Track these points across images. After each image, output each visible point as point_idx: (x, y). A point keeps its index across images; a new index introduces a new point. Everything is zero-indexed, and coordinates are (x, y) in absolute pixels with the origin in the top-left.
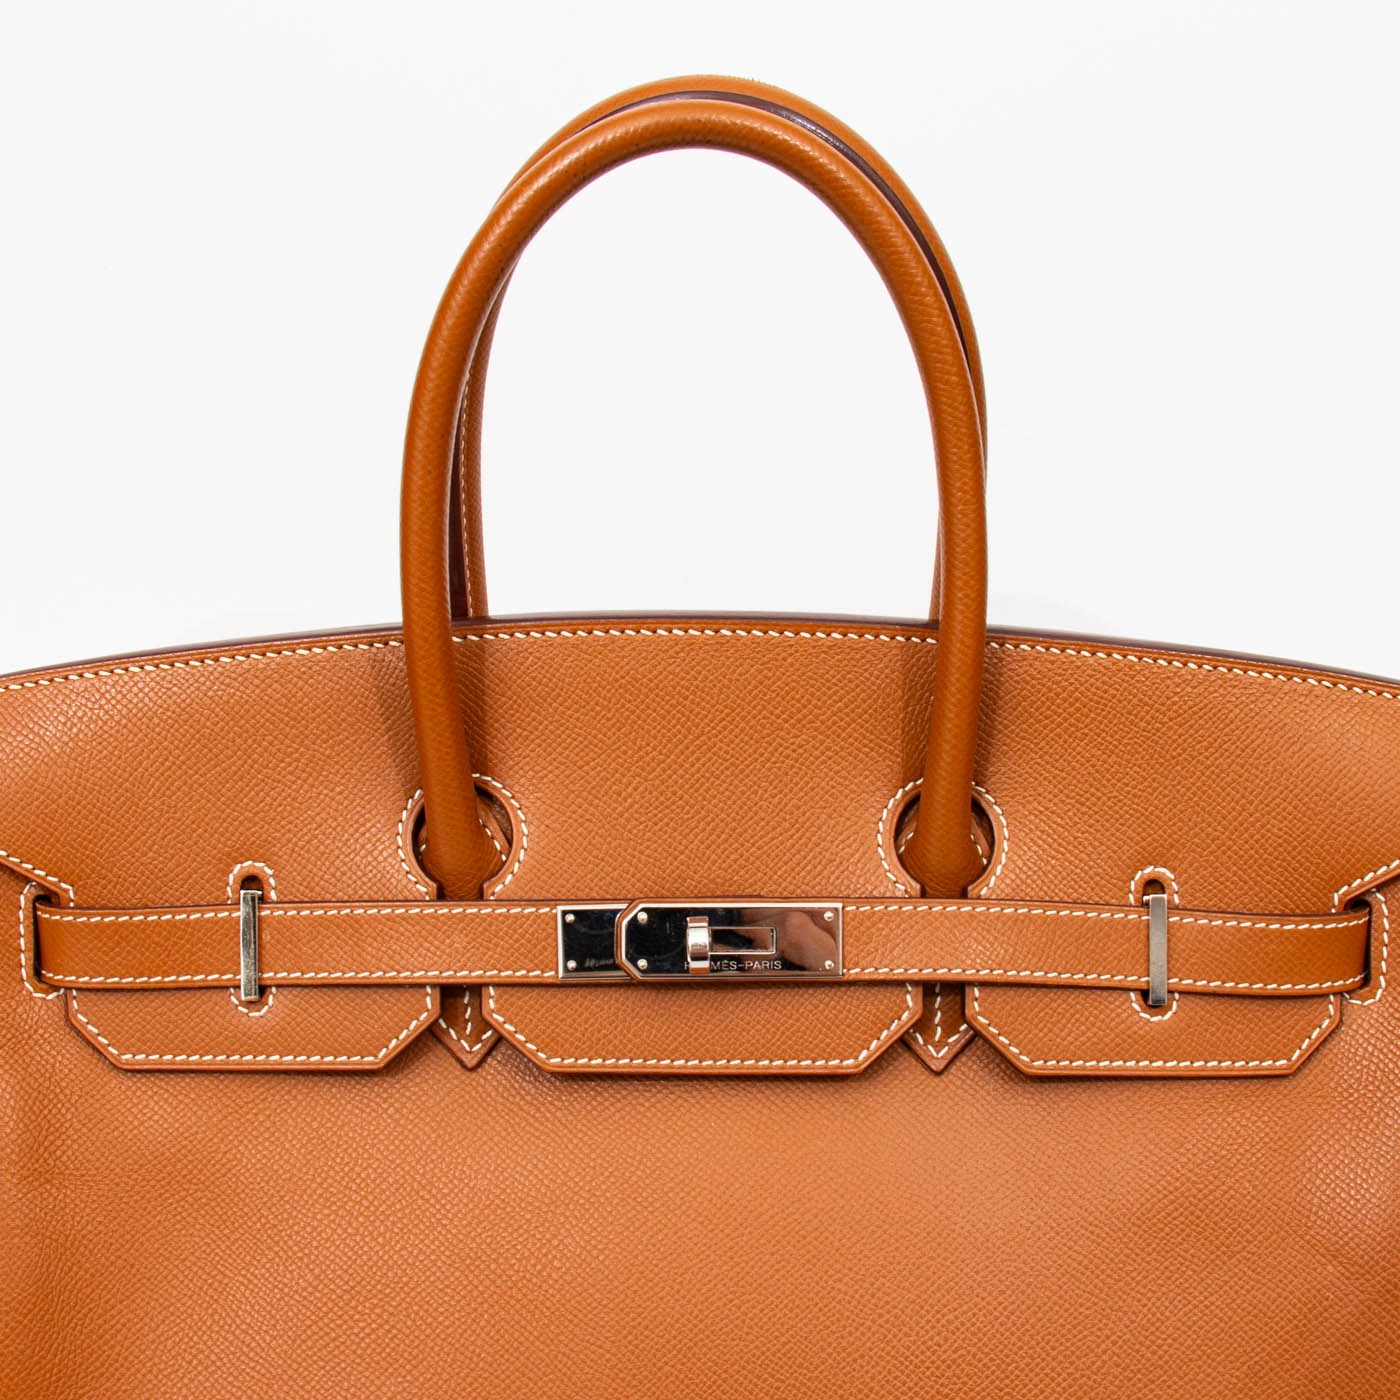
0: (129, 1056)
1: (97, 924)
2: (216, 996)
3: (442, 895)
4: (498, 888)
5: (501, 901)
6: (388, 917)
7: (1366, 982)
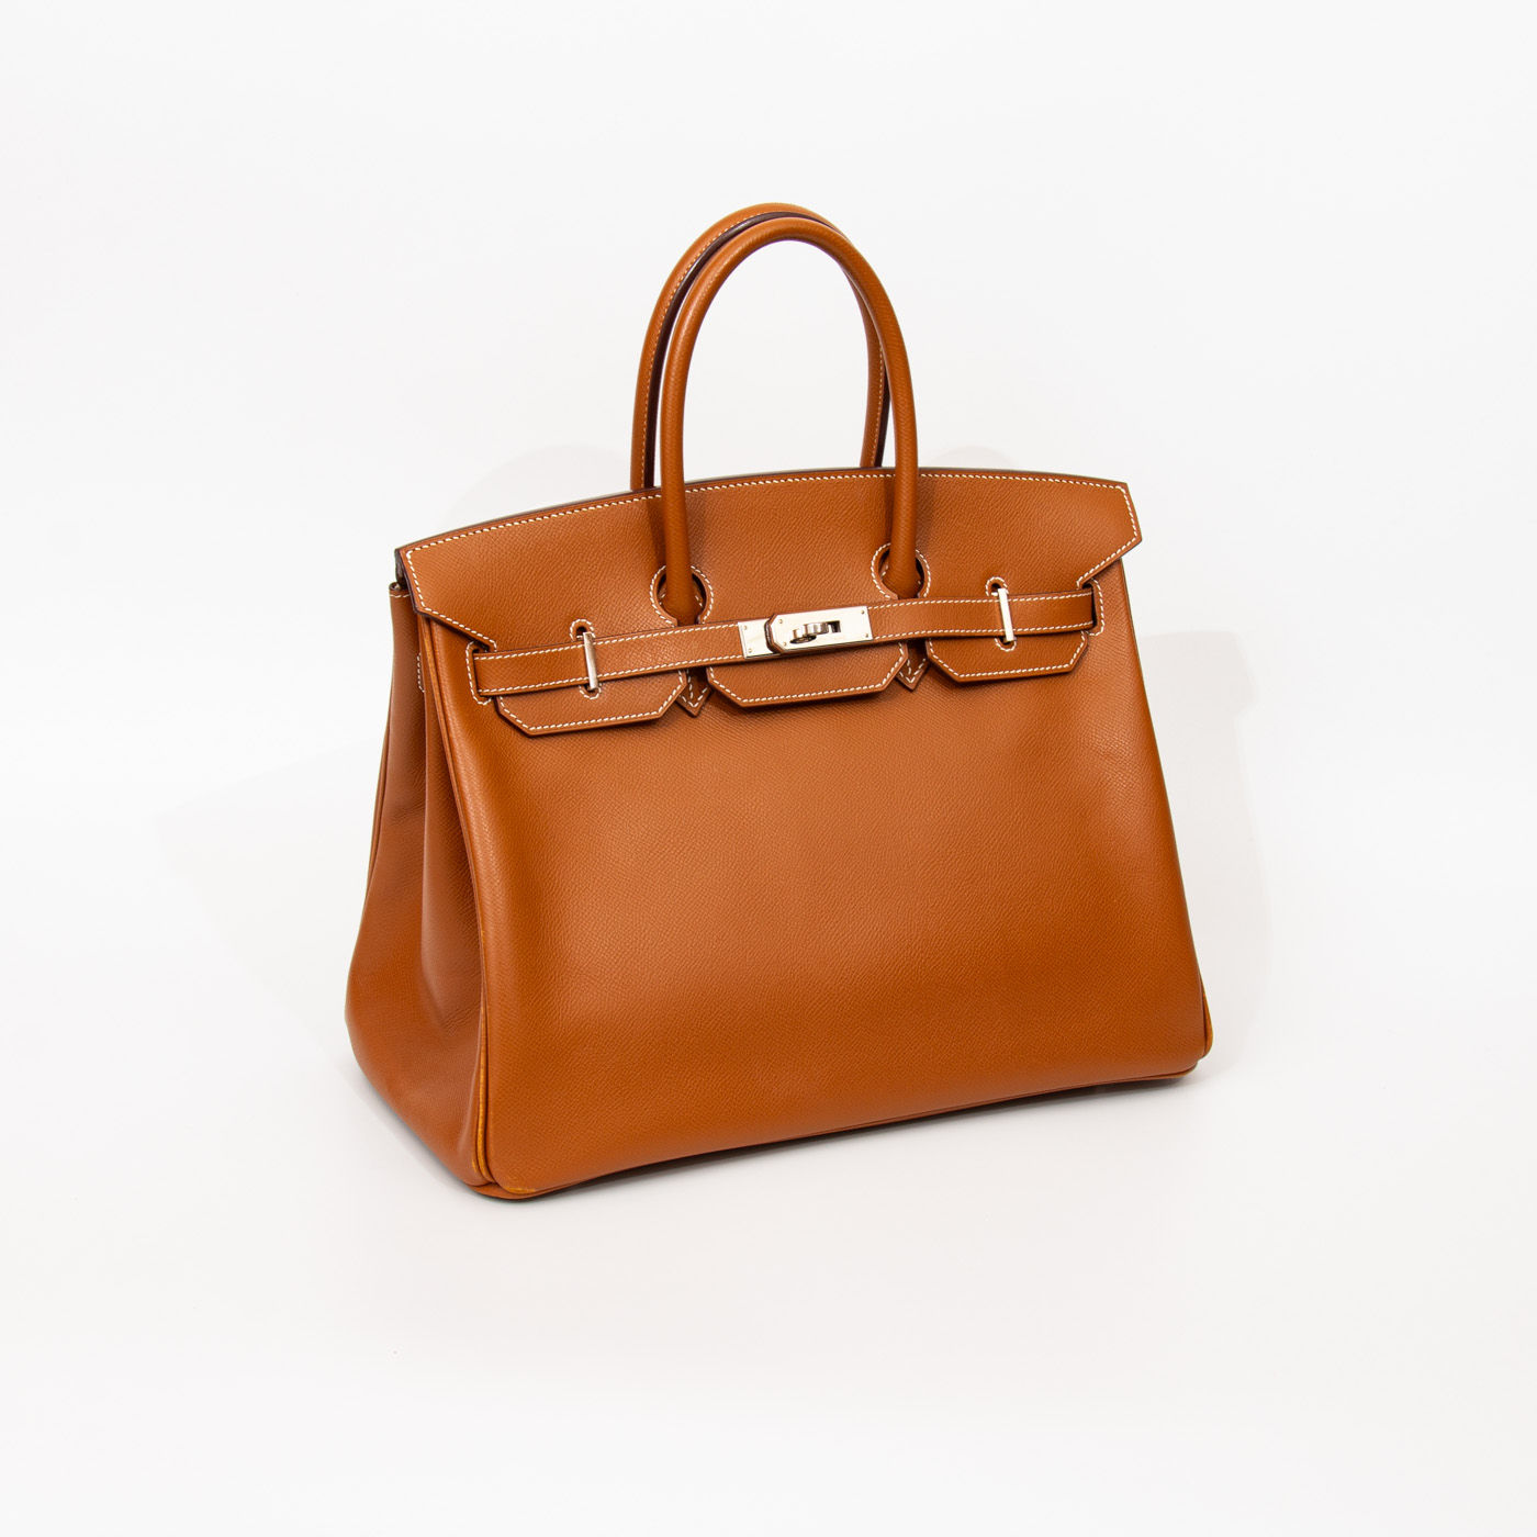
0: (533, 728)
1: (515, 658)
2: (571, 691)
3: (680, 624)
4: (705, 618)
5: (710, 623)
6: (658, 638)
7: (1095, 624)
